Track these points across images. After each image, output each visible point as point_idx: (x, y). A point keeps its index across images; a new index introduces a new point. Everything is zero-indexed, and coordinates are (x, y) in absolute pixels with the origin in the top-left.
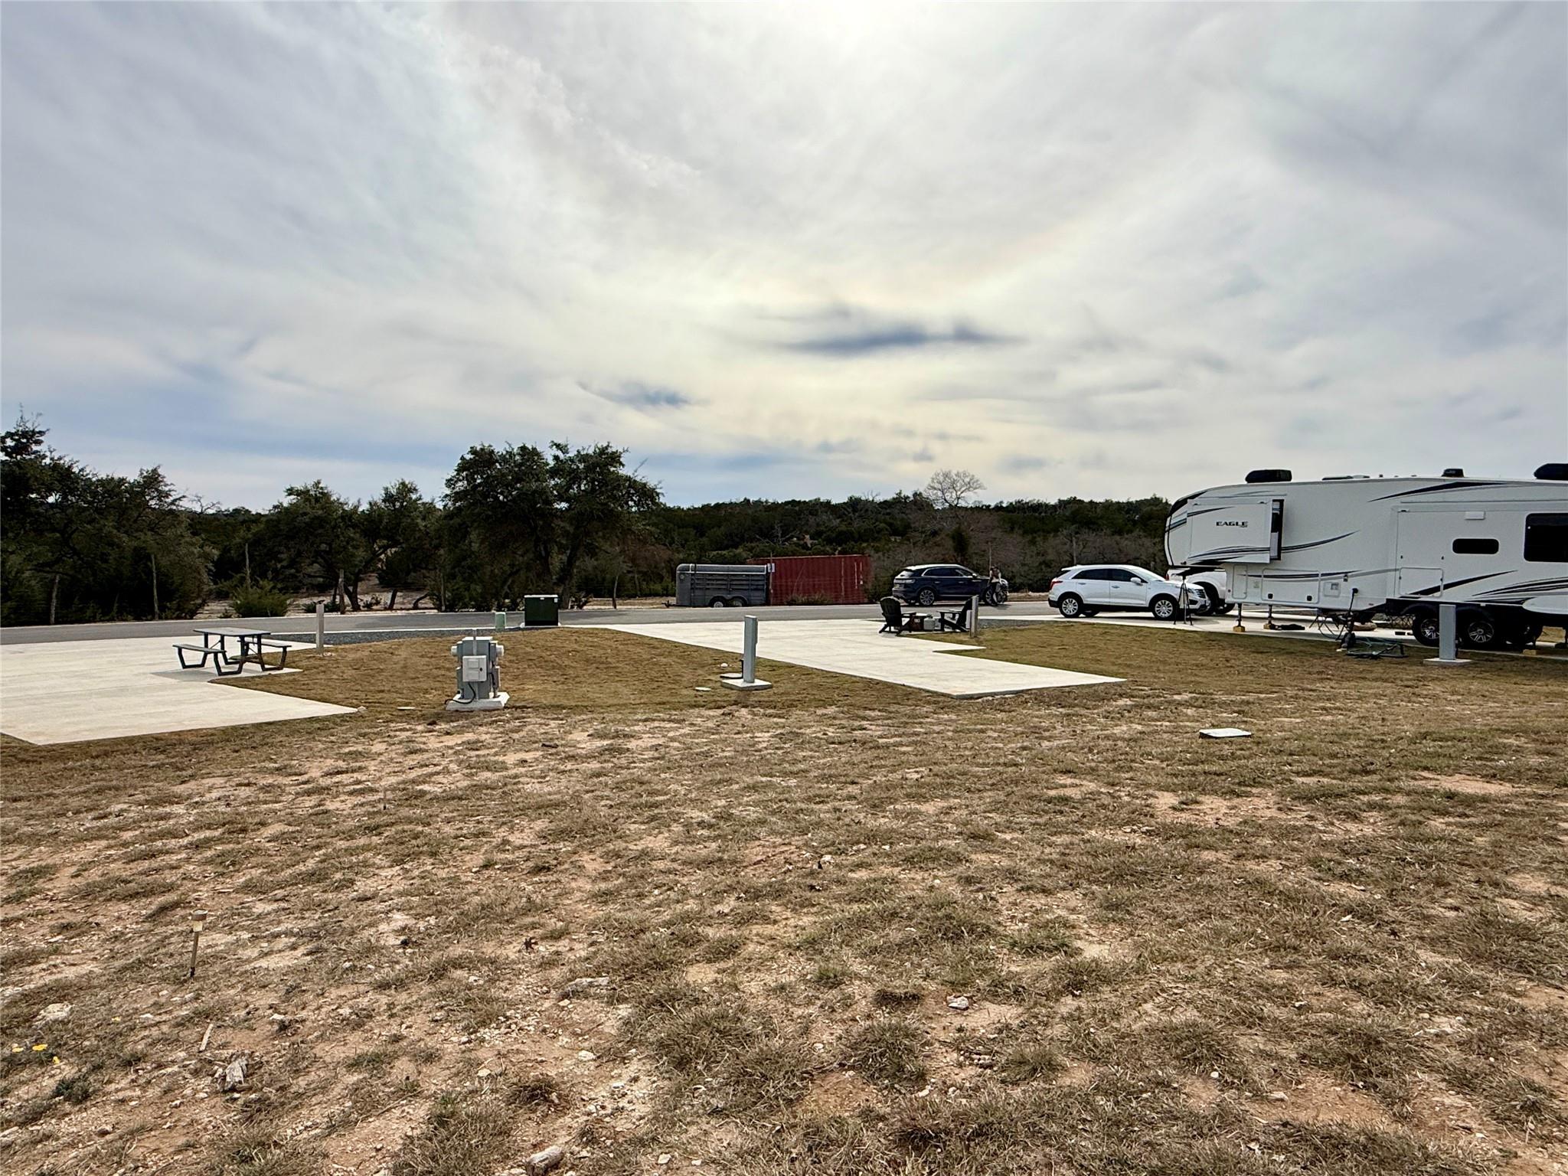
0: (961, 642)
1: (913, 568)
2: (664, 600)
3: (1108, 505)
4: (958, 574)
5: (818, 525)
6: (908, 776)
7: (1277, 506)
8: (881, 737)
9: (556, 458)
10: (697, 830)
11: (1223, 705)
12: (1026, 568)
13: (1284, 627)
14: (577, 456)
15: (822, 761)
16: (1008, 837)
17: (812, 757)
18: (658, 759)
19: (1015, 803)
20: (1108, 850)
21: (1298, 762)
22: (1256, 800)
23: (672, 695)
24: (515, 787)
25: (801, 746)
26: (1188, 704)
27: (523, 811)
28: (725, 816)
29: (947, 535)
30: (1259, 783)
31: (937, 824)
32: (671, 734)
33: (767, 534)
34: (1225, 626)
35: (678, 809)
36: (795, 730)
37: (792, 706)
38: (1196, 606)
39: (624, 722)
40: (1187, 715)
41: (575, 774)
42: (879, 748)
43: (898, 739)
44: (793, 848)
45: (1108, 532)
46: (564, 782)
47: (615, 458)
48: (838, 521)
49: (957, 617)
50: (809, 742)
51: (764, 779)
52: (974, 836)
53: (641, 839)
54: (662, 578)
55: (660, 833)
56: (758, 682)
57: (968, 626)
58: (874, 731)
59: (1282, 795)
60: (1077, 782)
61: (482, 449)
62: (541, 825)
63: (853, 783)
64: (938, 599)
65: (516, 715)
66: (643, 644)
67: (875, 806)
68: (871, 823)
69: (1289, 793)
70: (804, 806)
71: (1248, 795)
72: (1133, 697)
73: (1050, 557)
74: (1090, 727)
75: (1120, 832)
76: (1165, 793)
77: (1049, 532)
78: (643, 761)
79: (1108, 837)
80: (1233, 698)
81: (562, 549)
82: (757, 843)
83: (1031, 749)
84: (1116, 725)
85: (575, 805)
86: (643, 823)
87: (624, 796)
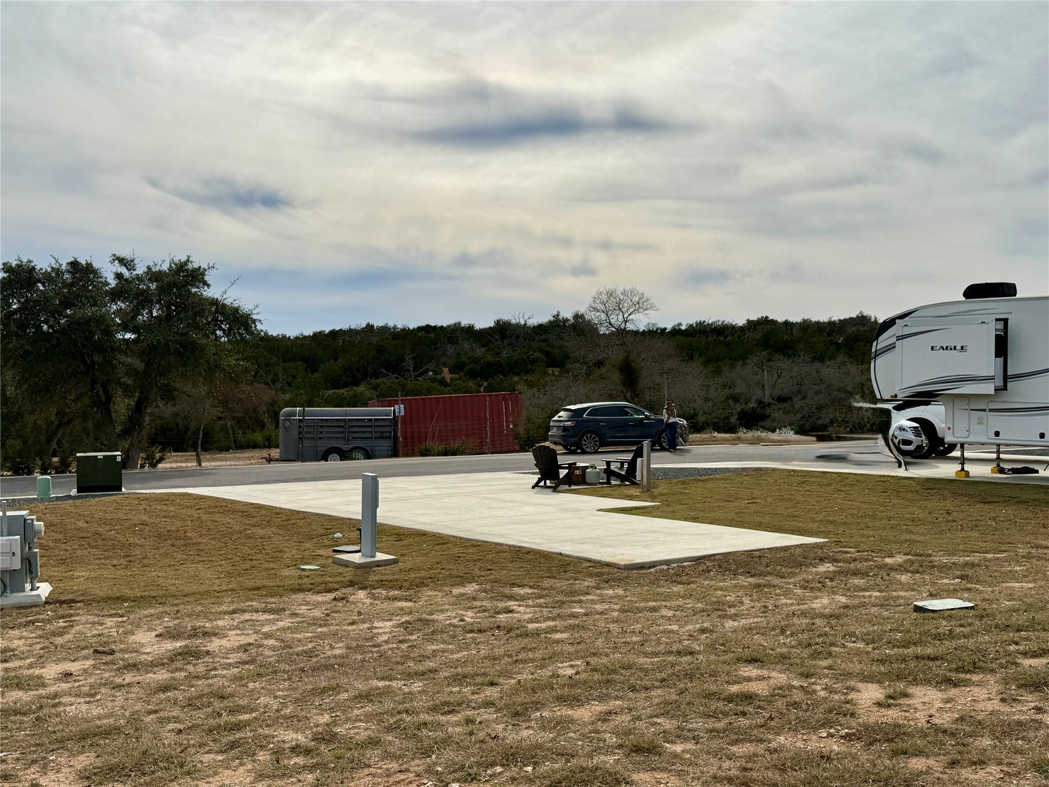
0: (631, 498)
1: (573, 407)
2: (264, 453)
3: (807, 327)
4: (627, 414)
5: (458, 354)
6: (561, 672)
7: (1000, 325)
8: (531, 621)
9: (119, 276)
10: (289, 758)
11: (944, 569)
12: (710, 404)
13: (1015, 471)
14: (147, 273)
15: (455, 656)
16: (678, 748)
17: (444, 651)
18: (246, 663)
19: (688, 704)
20: (801, 760)
21: (1026, 639)
22: (976, 689)
23: (268, 577)
24: (53, 711)
25: (430, 638)
26: (900, 568)
27: (61, 744)
28: (327, 737)
29: (613, 366)
30: (980, 668)
31: (592, 736)
32: (266, 629)
33: (395, 366)
34: (945, 470)
35: (267, 731)
36: (425, 616)
37: (422, 584)
38: (911, 448)
39: (205, 615)
40: (900, 583)
41: (136, 689)
42: (527, 635)
43: (552, 623)
44: (412, 775)
45: (807, 358)
46: (120, 701)
47: (197, 276)
48: (483, 350)
49: (626, 466)
50: (442, 632)
51: (381, 684)
52: (637, 749)
53: (216, 774)
54: (262, 426)
55: (242, 764)
56: (380, 556)
57: (638, 477)
58: (523, 612)
59: (1006, 681)
60: (765, 673)
61: (19, 266)
62: (85, 760)
63: (492, 684)
64: (602, 445)
65: (61, 612)
66: (234, 512)
67: (517, 714)
68: (511, 737)
69: (1015, 679)
70: (427, 717)
71: (966, 683)
72: (837, 561)
73: (738, 390)
74: (785, 601)
75: (814, 738)
76: (870, 685)
77: (736, 360)
78: (228, 666)
79: (800, 744)
80: (955, 559)
81: (127, 391)
82: (366, 771)
83: (712, 631)
84: (816, 598)
85: (131, 731)
86: (221, 752)
87: (200, 715)
